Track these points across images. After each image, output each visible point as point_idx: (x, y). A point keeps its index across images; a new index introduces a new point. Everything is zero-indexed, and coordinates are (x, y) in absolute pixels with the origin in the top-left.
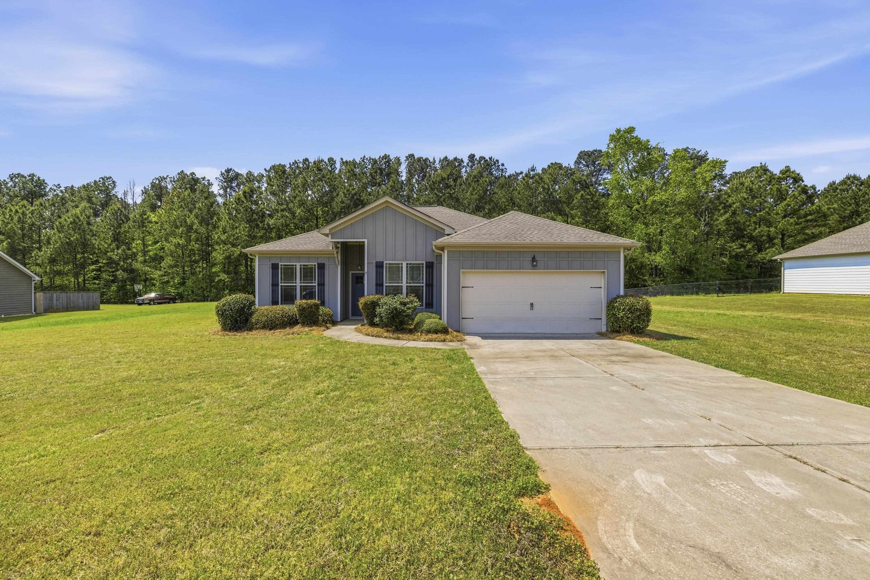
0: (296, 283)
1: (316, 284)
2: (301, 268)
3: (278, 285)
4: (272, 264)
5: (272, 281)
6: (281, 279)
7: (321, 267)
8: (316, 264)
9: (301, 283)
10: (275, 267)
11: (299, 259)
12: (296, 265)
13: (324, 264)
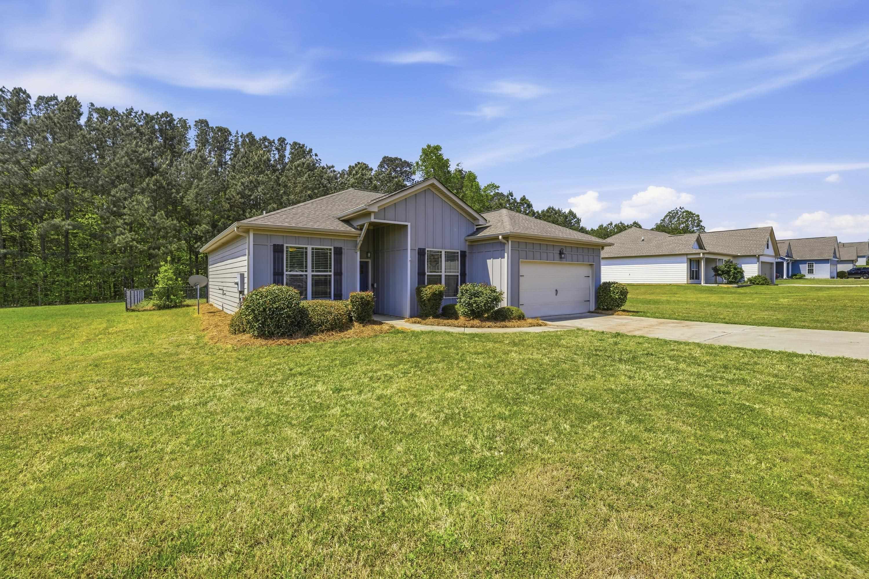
0: (306, 271)
1: (332, 273)
2: (313, 253)
3: (282, 274)
4: (274, 245)
5: (274, 269)
6: (287, 267)
7: (338, 252)
8: (332, 248)
9: (313, 271)
10: (278, 249)
11: (310, 240)
12: (306, 248)
13: (341, 248)
